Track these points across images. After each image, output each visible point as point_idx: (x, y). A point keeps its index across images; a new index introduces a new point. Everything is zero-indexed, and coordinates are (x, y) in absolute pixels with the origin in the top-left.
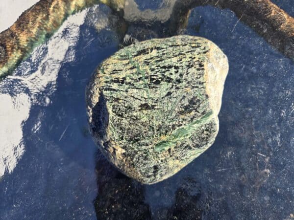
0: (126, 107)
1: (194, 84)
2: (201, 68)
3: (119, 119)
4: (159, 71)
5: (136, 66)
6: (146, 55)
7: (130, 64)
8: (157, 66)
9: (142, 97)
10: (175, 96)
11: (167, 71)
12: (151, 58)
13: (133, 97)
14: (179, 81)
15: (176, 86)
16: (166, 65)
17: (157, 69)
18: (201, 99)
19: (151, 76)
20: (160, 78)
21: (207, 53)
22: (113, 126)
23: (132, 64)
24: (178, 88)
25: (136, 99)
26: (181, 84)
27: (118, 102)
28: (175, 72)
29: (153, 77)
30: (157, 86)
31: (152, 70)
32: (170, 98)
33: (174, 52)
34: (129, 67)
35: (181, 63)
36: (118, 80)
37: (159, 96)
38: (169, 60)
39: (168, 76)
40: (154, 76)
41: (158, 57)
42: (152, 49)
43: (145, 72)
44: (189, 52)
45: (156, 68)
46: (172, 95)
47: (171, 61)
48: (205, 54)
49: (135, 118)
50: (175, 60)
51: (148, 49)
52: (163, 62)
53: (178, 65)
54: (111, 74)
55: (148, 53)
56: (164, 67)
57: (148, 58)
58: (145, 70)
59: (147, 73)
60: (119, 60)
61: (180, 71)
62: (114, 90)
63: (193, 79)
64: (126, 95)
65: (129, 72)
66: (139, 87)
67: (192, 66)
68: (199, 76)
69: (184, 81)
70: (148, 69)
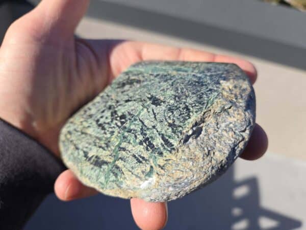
0: (173, 112)
3: (192, 107)
4: (109, 128)
5: (117, 149)
7: (120, 156)
8: (106, 134)
9: (149, 112)
11: (105, 123)
13: (155, 117)
14: (110, 108)
15: (116, 105)
16: (99, 130)
17: (108, 131)
20: (117, 120)
22: (206, 105)
24: (118, 102)
25: (154, 114)
26: (112, 104)
27: (174, 122)
28: (103, 118)
29: (120, 125)
30: (127, 114)
31: (112, 133)
32: (131, 97)
34: (124, 152)
35: (91, 124)
36: (148, 146)
37: (136, 104)
38: (93, 133)
39: (110, 118)
41: (95, 144)
42: (90, 159)
44: (77, 131)
45: (108, 133)
46: (127, 99)
49: (177, 98)
50: (90, 131)
51: (92, 163)
53: (94, 123)
54: (146, 160)
56: (103, 128)
57: (102, 150)
58: (117, 137)
59: (119, 133)
60: (122, 173)
61: (99, 117)
62: (163, 138)
64: (158, 124)
66: (140, 123)
69: (107, 106)
70: (114, 136)
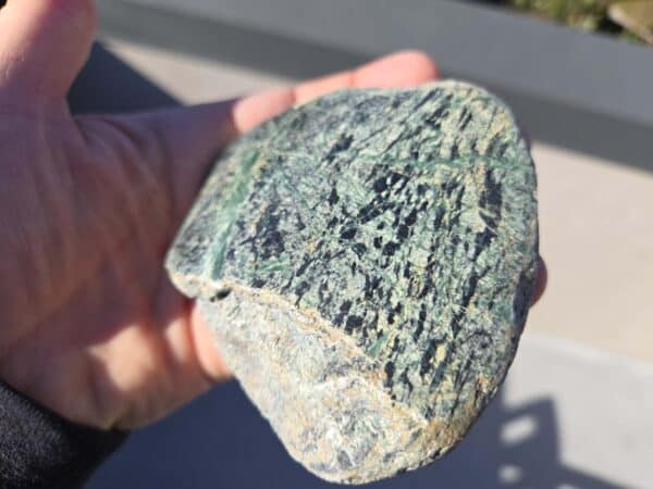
1: (314, 268)
2: (346, 318)
4: (409, 203)
5: (456, 161)
6: (476, 198)
7: (469, 151)
8: (426, 203)
9: (368, 144)
10: (319, 208)
11: (397, 220)
12: (459, 204)
13: (380, 131)
14: (349, 235)
15: (342, 222)
16: (417, 229)
17: (417, 202)
18: (264, 263)
19: (407, 180)
20: (388, 196)
21: (383, 375)
23: (468, 155)
24: (333, 223)
25: (373, 135)
26: (339, 236)
27: (389, 105)
28: (381, 238)
29: (401, 181)
30: (372, 181)
31: (421, 190)
32: (322, 198)
33: (447, 272)
34: (461, 147)
35: (397, 270)
36: (440, 117)
37: (345, 176)
38: (428, 244)
39: (381, 218)
40: (404, 185)
41: (456, 220)
42: (491, 222)
43: (425, 172)
44: (423, 316)
45: (423, 200)
46: (327, 203)
47: (419, 245)
48: (383, 365)
50: (420, 259)
51: (498, 213)
52: (431, 226)
53: (396, 258)
54: (466, 110)
55: (482, 204)
56: (411, 219)
57: (464, 197)
58: (431, 174)
59: (420, 174)
60: (497, 137)
61: (376, 253)
62: (421, 105)
63: (328, 273)
64: (395, 120)
65: (449, 141)
66: (394, 147)
67: (369, 296)
68: (326, 295)
69: (341, 248)
70: (430, 182)
